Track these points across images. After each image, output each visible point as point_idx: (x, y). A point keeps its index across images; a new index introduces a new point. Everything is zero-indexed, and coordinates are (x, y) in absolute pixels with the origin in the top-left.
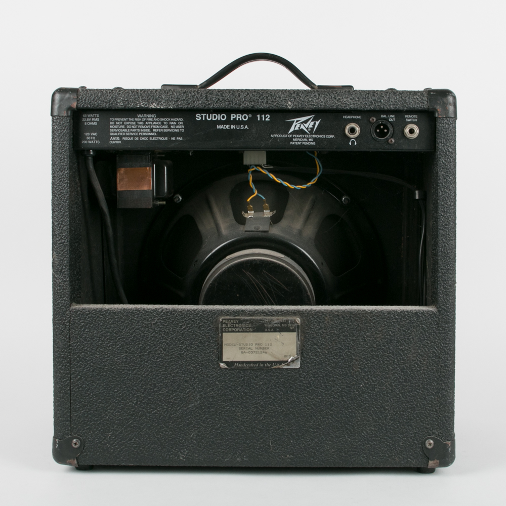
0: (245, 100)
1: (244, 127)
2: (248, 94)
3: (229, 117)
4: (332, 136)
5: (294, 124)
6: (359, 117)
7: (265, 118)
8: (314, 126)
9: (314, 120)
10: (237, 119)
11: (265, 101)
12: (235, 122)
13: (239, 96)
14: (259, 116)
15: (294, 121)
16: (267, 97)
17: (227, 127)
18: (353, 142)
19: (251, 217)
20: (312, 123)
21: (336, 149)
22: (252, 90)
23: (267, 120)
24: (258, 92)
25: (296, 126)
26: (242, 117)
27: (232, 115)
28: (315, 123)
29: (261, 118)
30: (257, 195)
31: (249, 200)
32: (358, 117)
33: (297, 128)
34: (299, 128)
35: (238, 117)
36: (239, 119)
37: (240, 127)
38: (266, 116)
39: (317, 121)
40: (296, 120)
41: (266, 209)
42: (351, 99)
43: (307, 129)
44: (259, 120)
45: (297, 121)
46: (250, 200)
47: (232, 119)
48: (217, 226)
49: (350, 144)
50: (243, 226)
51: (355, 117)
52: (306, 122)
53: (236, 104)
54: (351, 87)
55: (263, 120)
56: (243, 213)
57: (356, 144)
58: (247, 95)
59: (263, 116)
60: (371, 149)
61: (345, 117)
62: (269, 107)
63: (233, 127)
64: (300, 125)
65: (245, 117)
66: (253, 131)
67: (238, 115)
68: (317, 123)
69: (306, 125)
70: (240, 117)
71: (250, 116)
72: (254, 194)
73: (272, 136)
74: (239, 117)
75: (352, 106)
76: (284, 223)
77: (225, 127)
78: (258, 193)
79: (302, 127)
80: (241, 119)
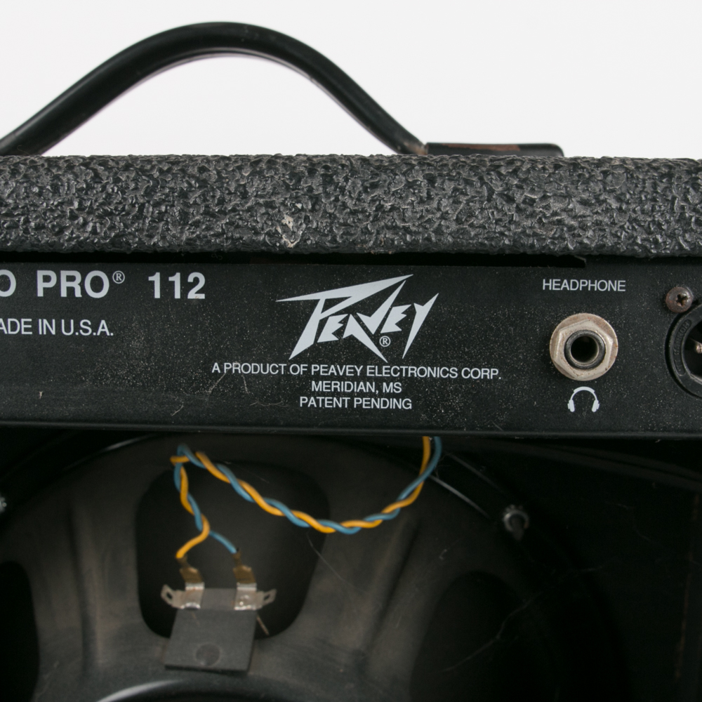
0: (81, 208)
1: (95, 328)
2: (97, 177)
3: (27, 284)
4: (491, 373)
5: (317, 315)
6: (617, 286)
7: (186, 287)
8: (406, 324)
9: (409, 297)
10: (64, 294)
11: (176, 211)
12: (57, 305)
13: (56, 189)
14: (156, 278)
15: (315, 302)
16: (184, 195)
17: (23, 326)
18: (584, 399)
19: (193, 609)
20: (398, 313)
21: (505, 429)
22: (116, 160)
23: (192, 295)
24: (142, 171)
25: (322, 323)
26: (82, 285)
27: (40, 274)
28: (411, 314)
29: (167, 287)
30: (209, 538)
31: (181, 553)
32: (609, 285)
33: (327, 336)
34: (339, 333)
35: (65, 285)
36: (71, 291)
37: (77, 328)
38: (191, 279)
39: (423, 303)
40: (322, 296)
41: (245, 580)
42: (584, 203)
43: (375, 337)
44: (157, 295)
45: (329, 303)
46: (190, 553)
47: (40, 293)
48: (86, 622)
49: (571, 406)
50: (161, 640)
51: (597, 285)
52: (369, 306)
53: (39, 228)
54: (553, 149)
55: (177, 295)
56: (167, 590)
57: (596, 406)
58: (89, 187)
59: (176, 279)
60: (665, 430)
61: (552, 285)
62: (190, 242)
63: (45, 326)
64: (345, 322)
65: (97, 284)
66: (134, 344)
67: (64, 274)
68: (422, 311)
69: (372, 322)
70: (75, 285)
71: (119, 277)
72: (198, 533)
73: (216, 367)
74: (70, 282)
75: (590, 238)
76: (306, 628)
77: (14, 326)
78: (213, 527)
79: (353, 329)
80: (78, 294)
